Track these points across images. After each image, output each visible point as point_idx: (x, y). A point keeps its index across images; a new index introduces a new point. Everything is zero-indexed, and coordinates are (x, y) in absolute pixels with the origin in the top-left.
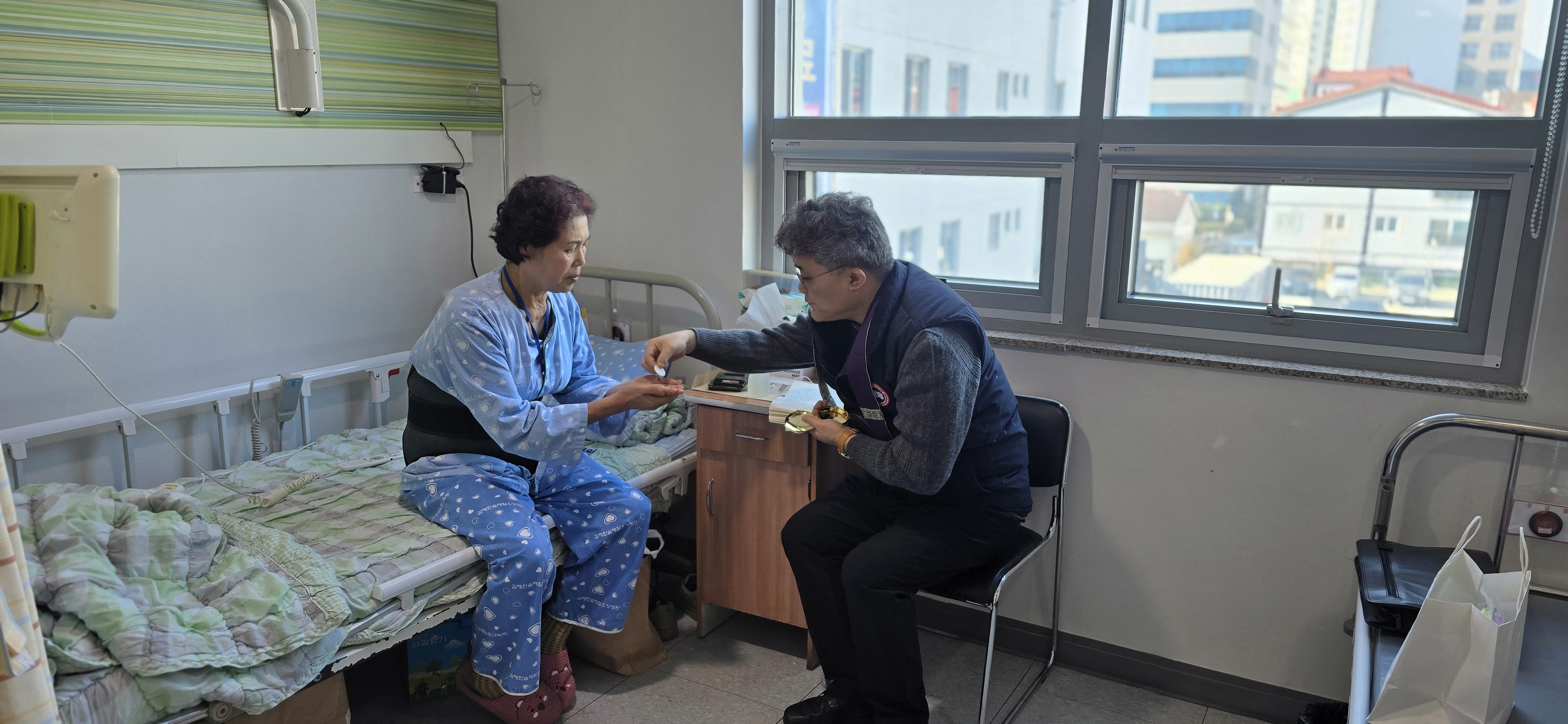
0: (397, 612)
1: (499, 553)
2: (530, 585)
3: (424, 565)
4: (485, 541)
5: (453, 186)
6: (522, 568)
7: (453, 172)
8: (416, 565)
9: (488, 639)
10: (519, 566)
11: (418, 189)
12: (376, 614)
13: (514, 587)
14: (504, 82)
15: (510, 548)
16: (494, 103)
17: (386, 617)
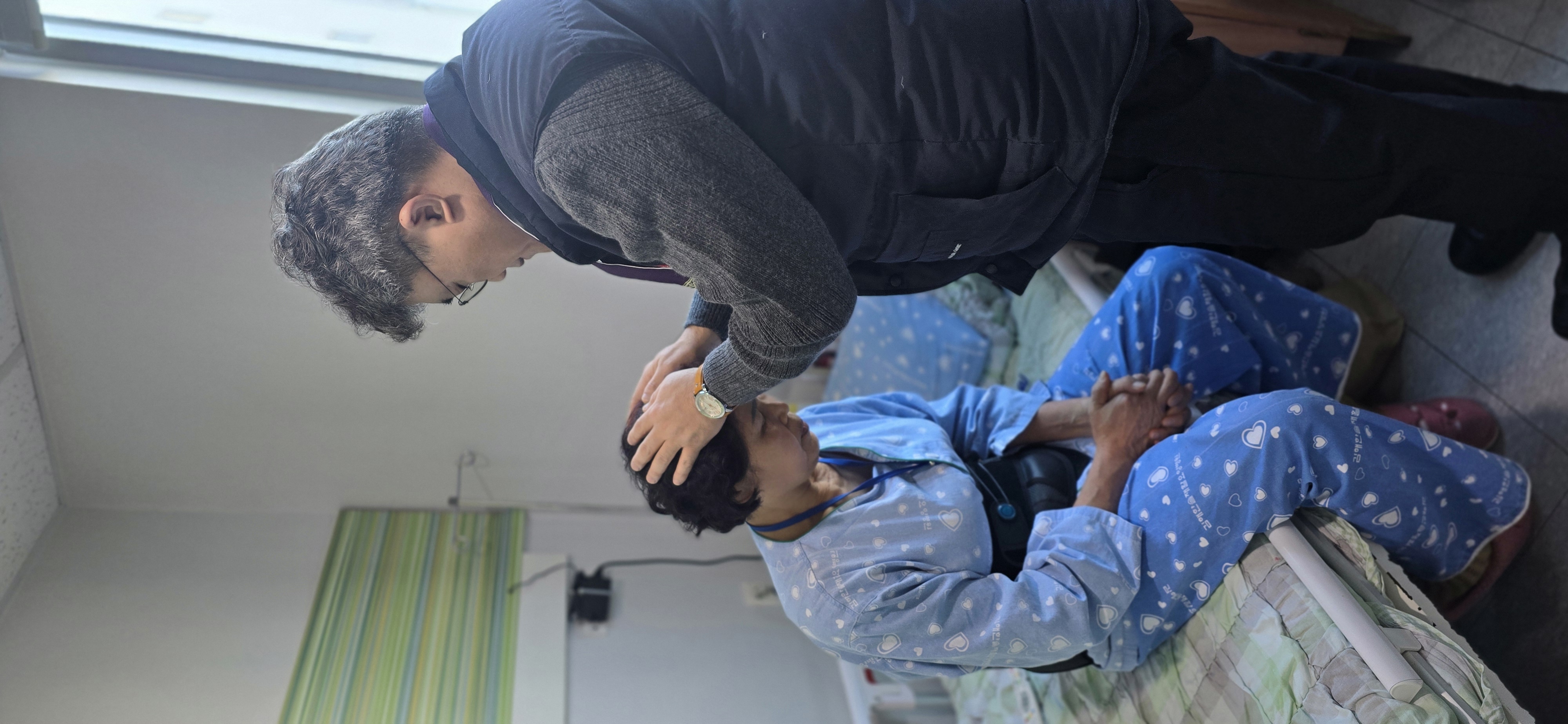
0: (1430, 658)
1: (1291, 482)
2: (1357, 429)
3: (1322, 610)
4: (1266, 508)
5: (600, 580)
6: (1325, 436)
7: (580, 580)
8: (1324, 624)
9: (1426, 534)
10: (1320, 442)
11: (602, 629)
12: (1445, 695)
13: (1358, 459)
14: (453, 501)
15: (1287, 459)
16: (484, 522)
17: (1448, 678)
